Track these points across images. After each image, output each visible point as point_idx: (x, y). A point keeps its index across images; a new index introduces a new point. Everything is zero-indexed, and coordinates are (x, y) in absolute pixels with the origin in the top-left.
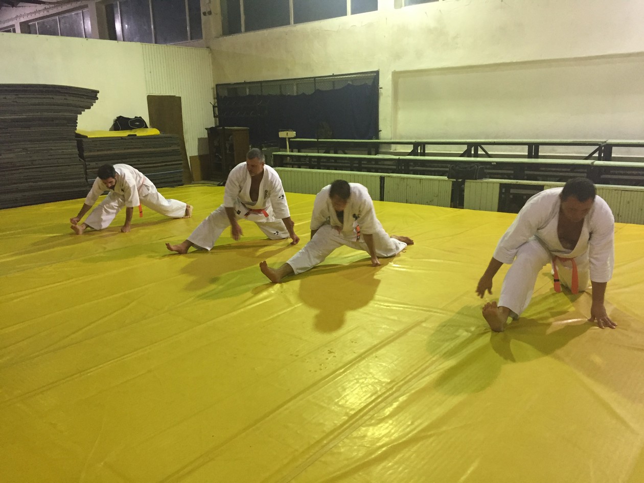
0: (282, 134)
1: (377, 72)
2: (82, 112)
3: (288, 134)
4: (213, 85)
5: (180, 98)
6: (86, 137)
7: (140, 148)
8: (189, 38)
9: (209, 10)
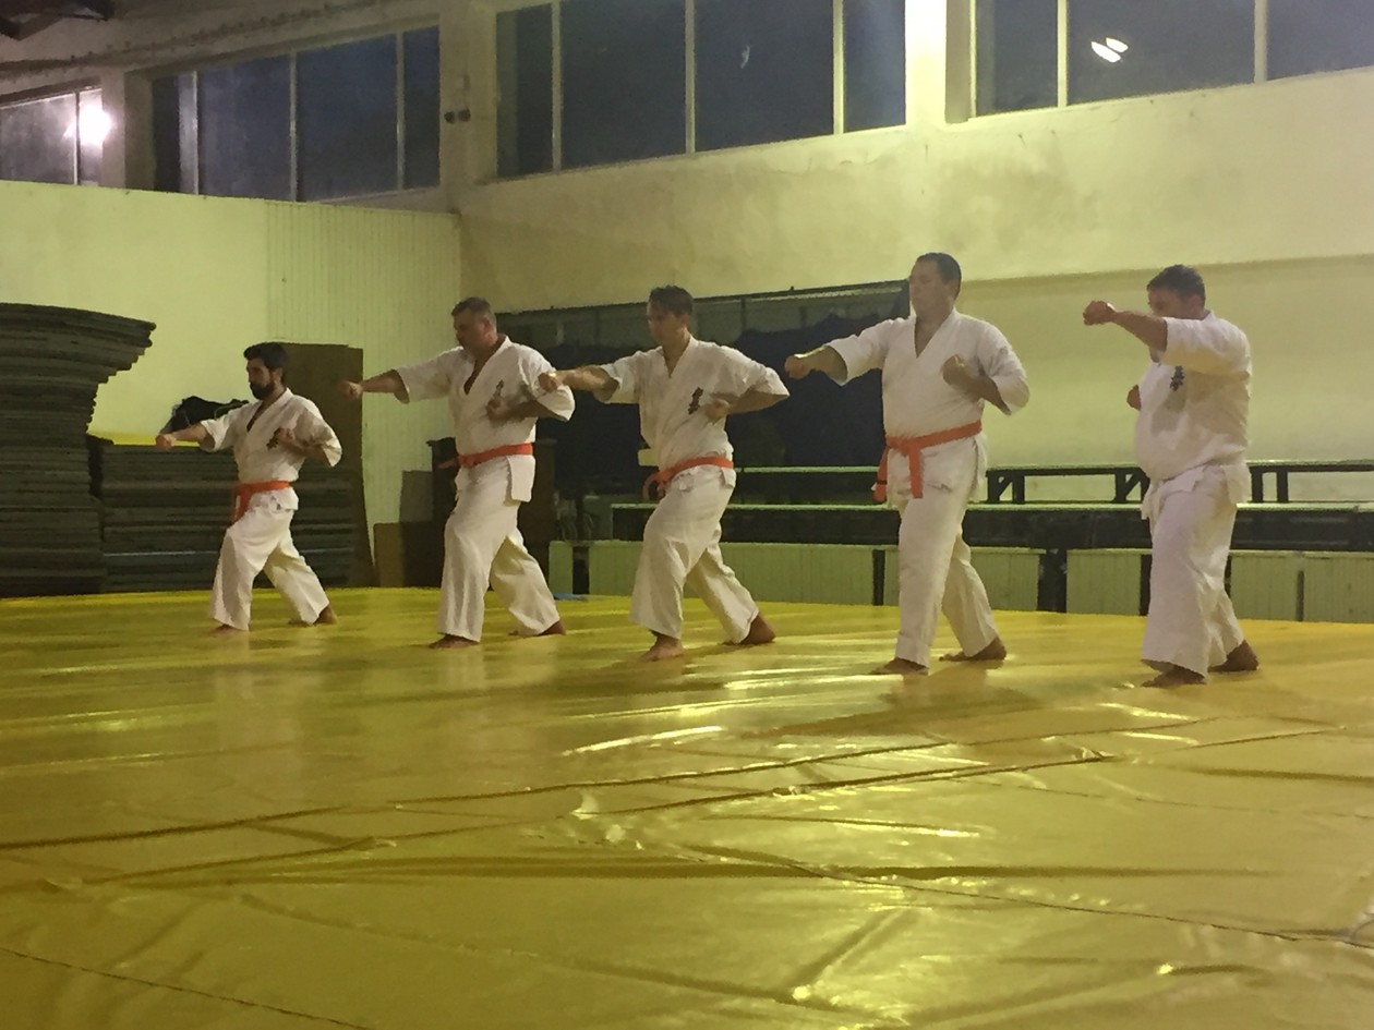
2: (110, 378)
5: (361, 350)
6: (111, 442)
8: (400, 182)
9: (462, 107)
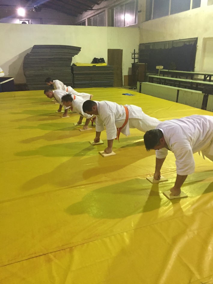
0: (157, 67)
1: (197, 38)
2: (74, 56)
3: (160, 68)
4: (139, 44)
5: (122, 50)
6: (76, 66)
7: (96, 71)
9: (140, 10)
